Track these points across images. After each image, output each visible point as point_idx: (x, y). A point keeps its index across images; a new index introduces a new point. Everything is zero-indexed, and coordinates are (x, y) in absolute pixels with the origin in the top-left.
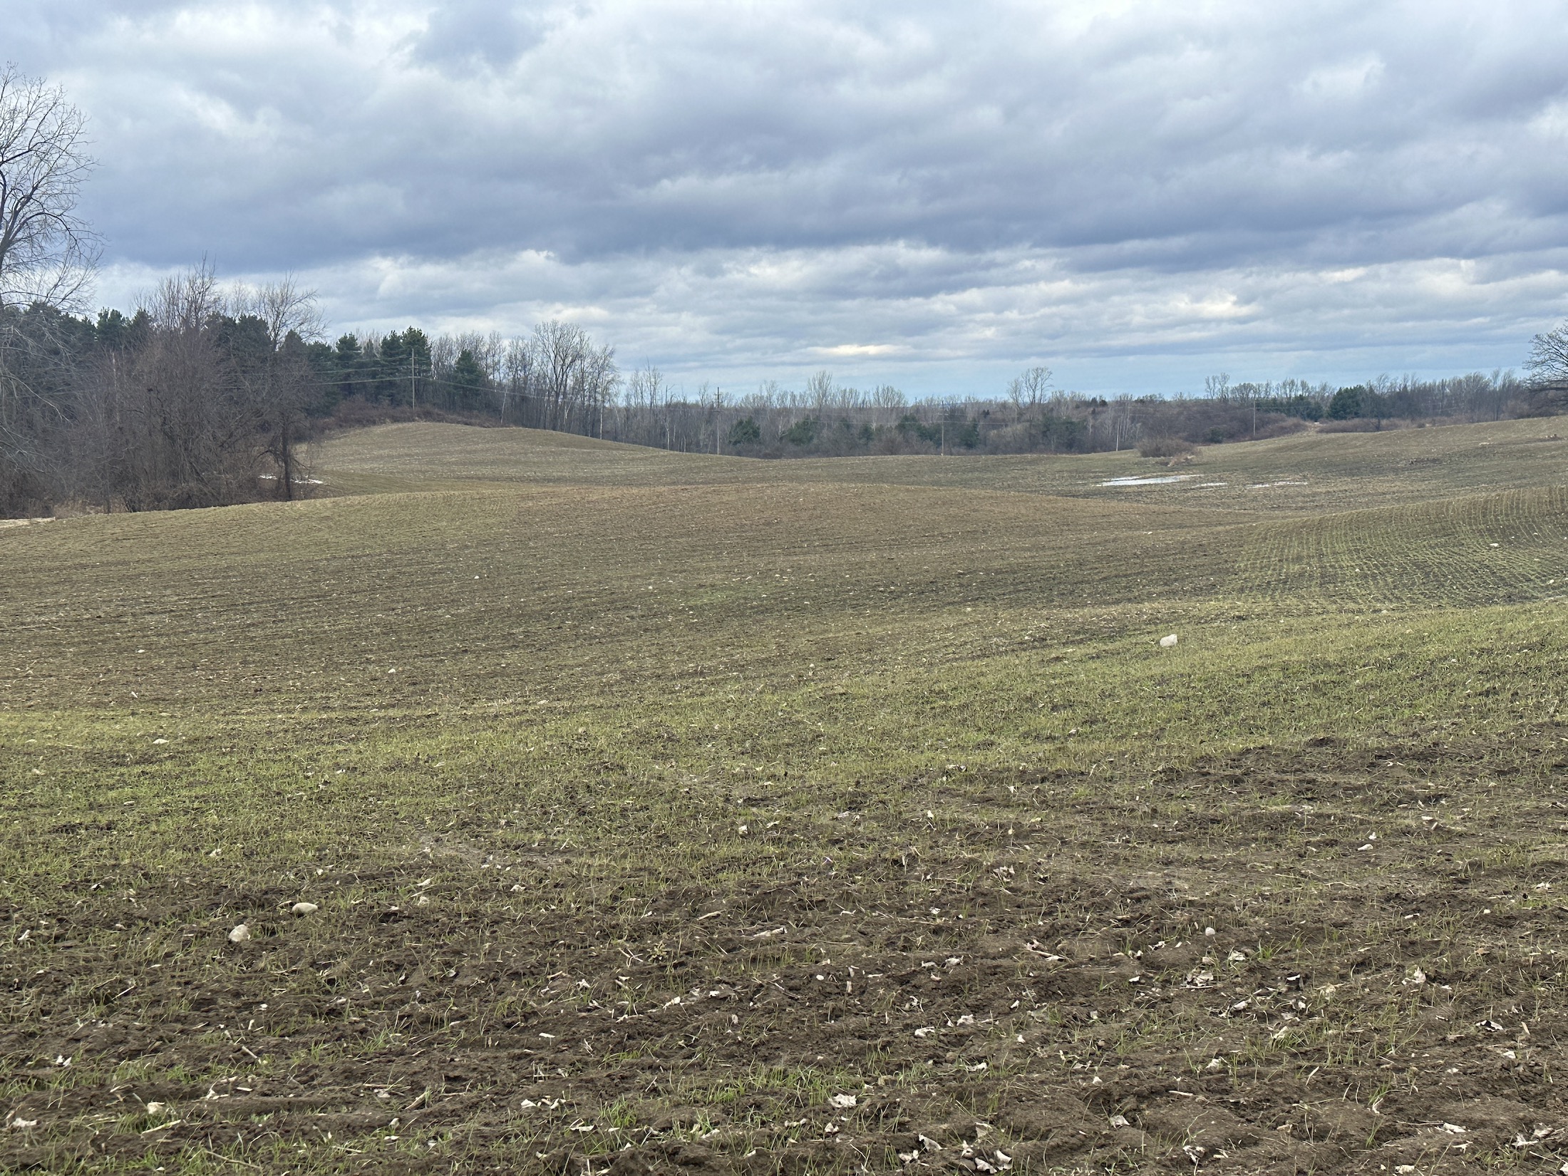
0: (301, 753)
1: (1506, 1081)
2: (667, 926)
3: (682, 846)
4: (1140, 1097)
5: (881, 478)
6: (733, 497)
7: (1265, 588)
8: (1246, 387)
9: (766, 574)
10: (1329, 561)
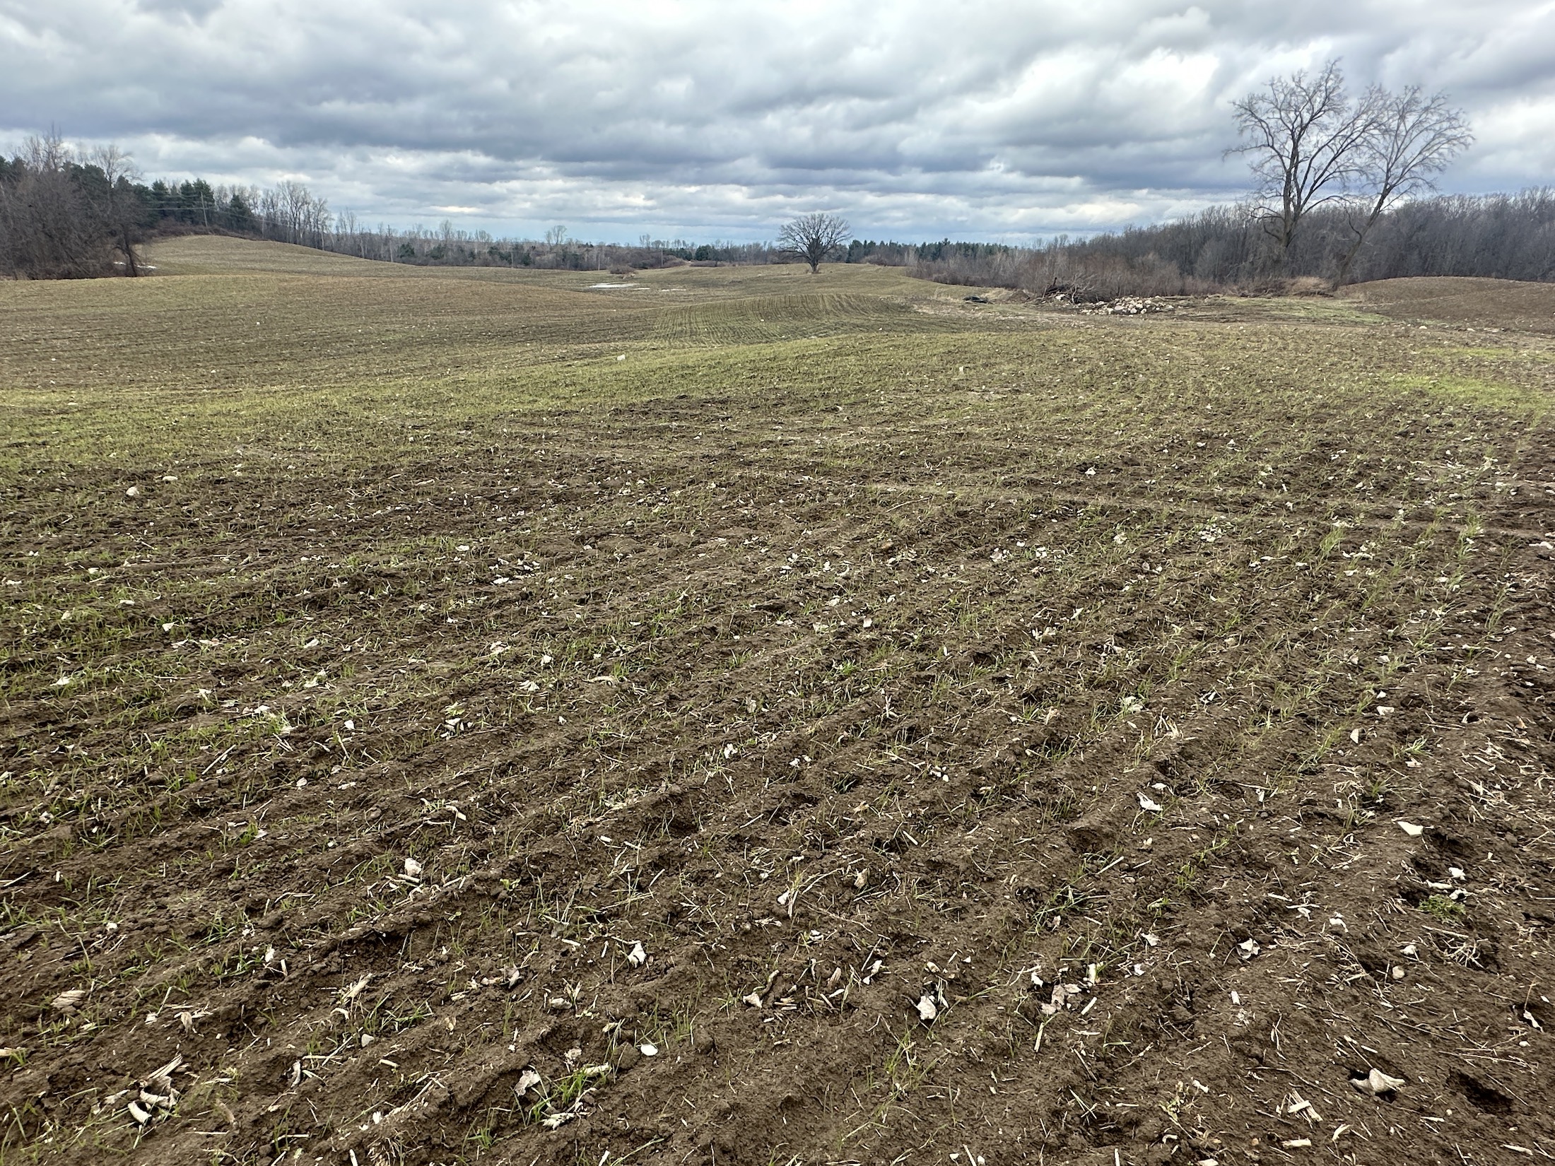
0: (160, 409)
2: (373, 481)
3: (380, 448)
4: (597, 537)
5: (481, 278)
6: (402, 284)
7: (666, 337)
8: (658, 242)
9: (423, 325)
10: (694, 325)
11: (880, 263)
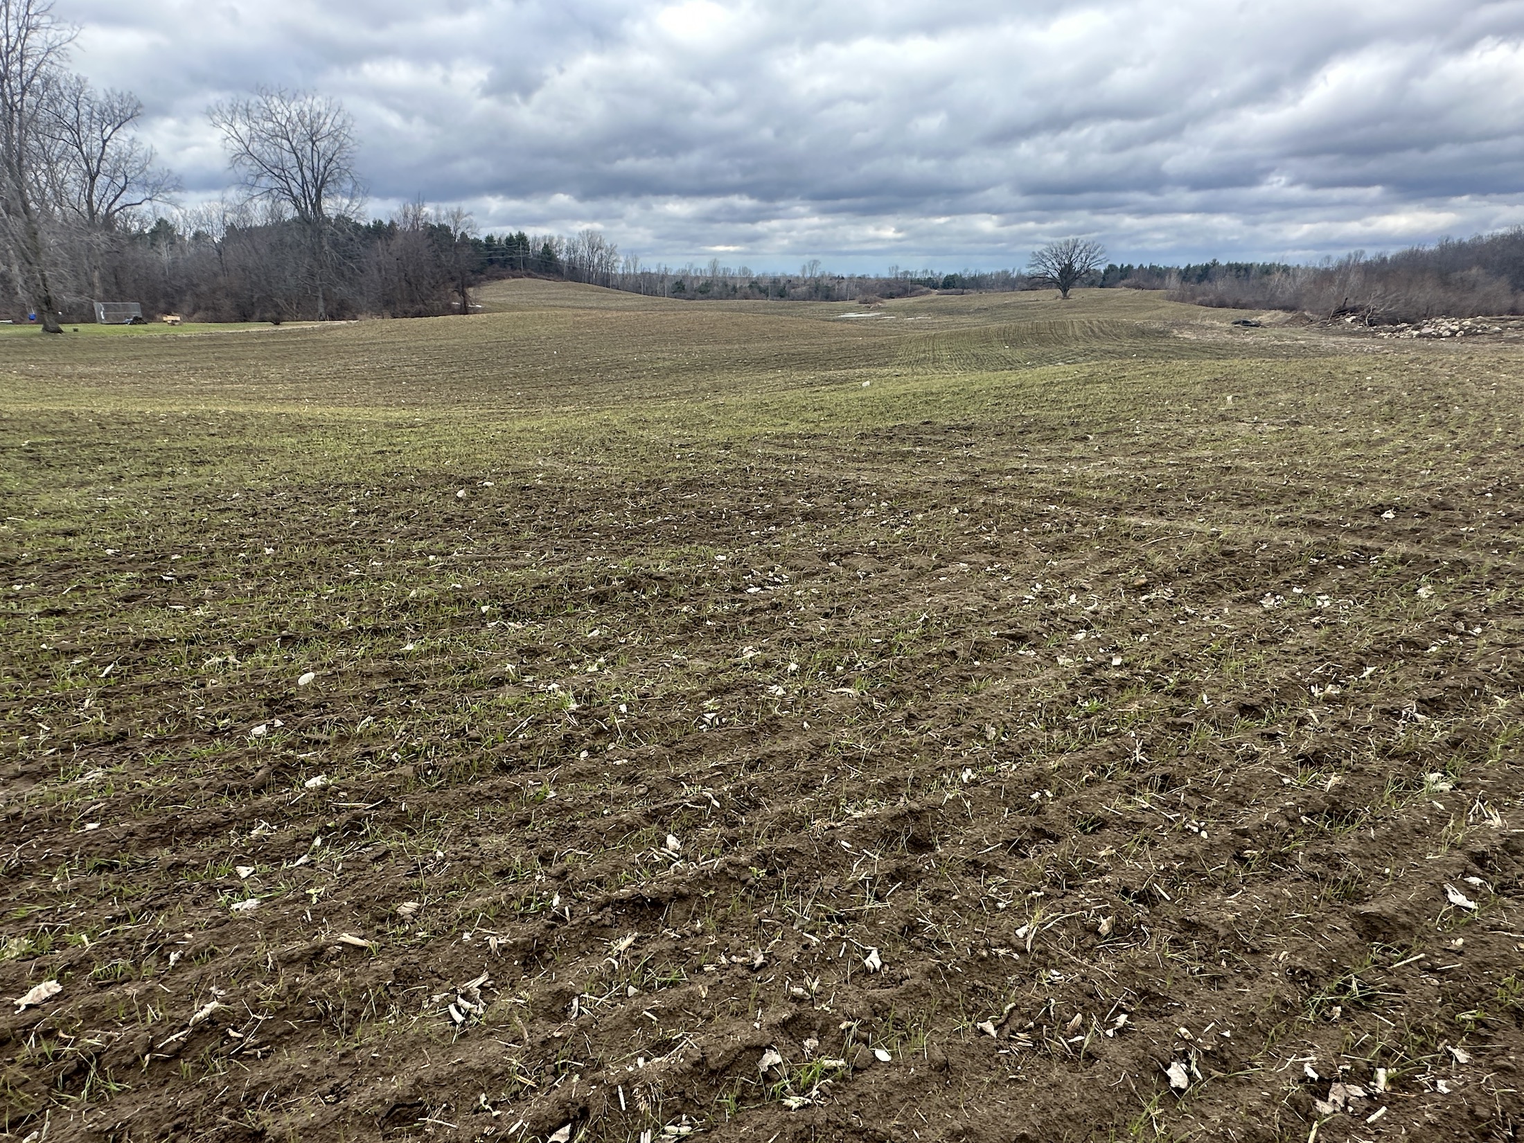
0: (481, 425)
1: (985, 548)
2: (646, 493)
3: (652, 463)
4: (841, 555)
5: (741, 310)
6: (673, 317)
7: (909, 364)
8: (906, 273)
9: (688, 353)
10: (937, 352)
11: (1138, 287)
